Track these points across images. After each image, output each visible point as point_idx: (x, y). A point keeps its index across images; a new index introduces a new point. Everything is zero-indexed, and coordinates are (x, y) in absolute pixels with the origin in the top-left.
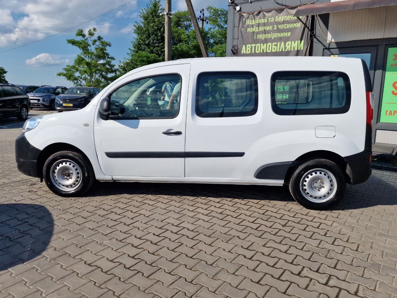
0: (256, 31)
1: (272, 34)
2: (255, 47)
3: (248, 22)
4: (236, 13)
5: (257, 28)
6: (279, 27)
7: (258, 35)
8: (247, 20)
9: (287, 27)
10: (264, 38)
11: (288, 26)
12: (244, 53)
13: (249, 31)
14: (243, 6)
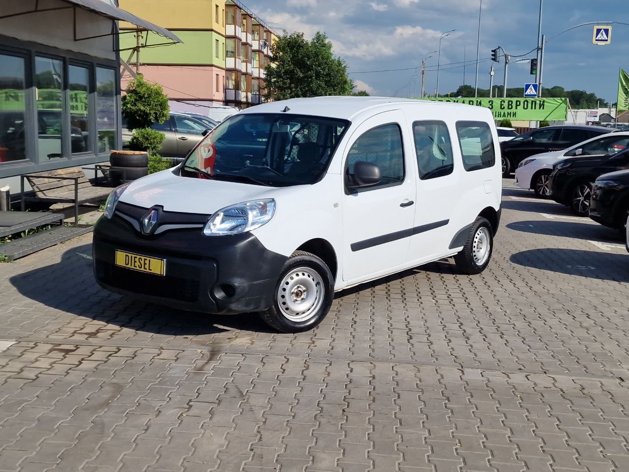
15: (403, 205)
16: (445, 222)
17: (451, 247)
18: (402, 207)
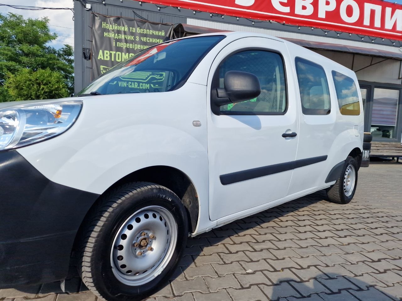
0: (115, 37)
1: (134, 44)
2: (115, 55)
3: (105, 25)
4: (85, 11)
5: (116, 34)
6: (141, 39)
7: (118, 43)
8: (103, 22)
9: (150, 42)
10: (126, 47)
11: (151, 40)
12: (101, 59)
13: (106, 36)
14: (95, 5)
15: (285, 136)
16: (324, 158)
17: (327, 181)
18: (284, 138)
